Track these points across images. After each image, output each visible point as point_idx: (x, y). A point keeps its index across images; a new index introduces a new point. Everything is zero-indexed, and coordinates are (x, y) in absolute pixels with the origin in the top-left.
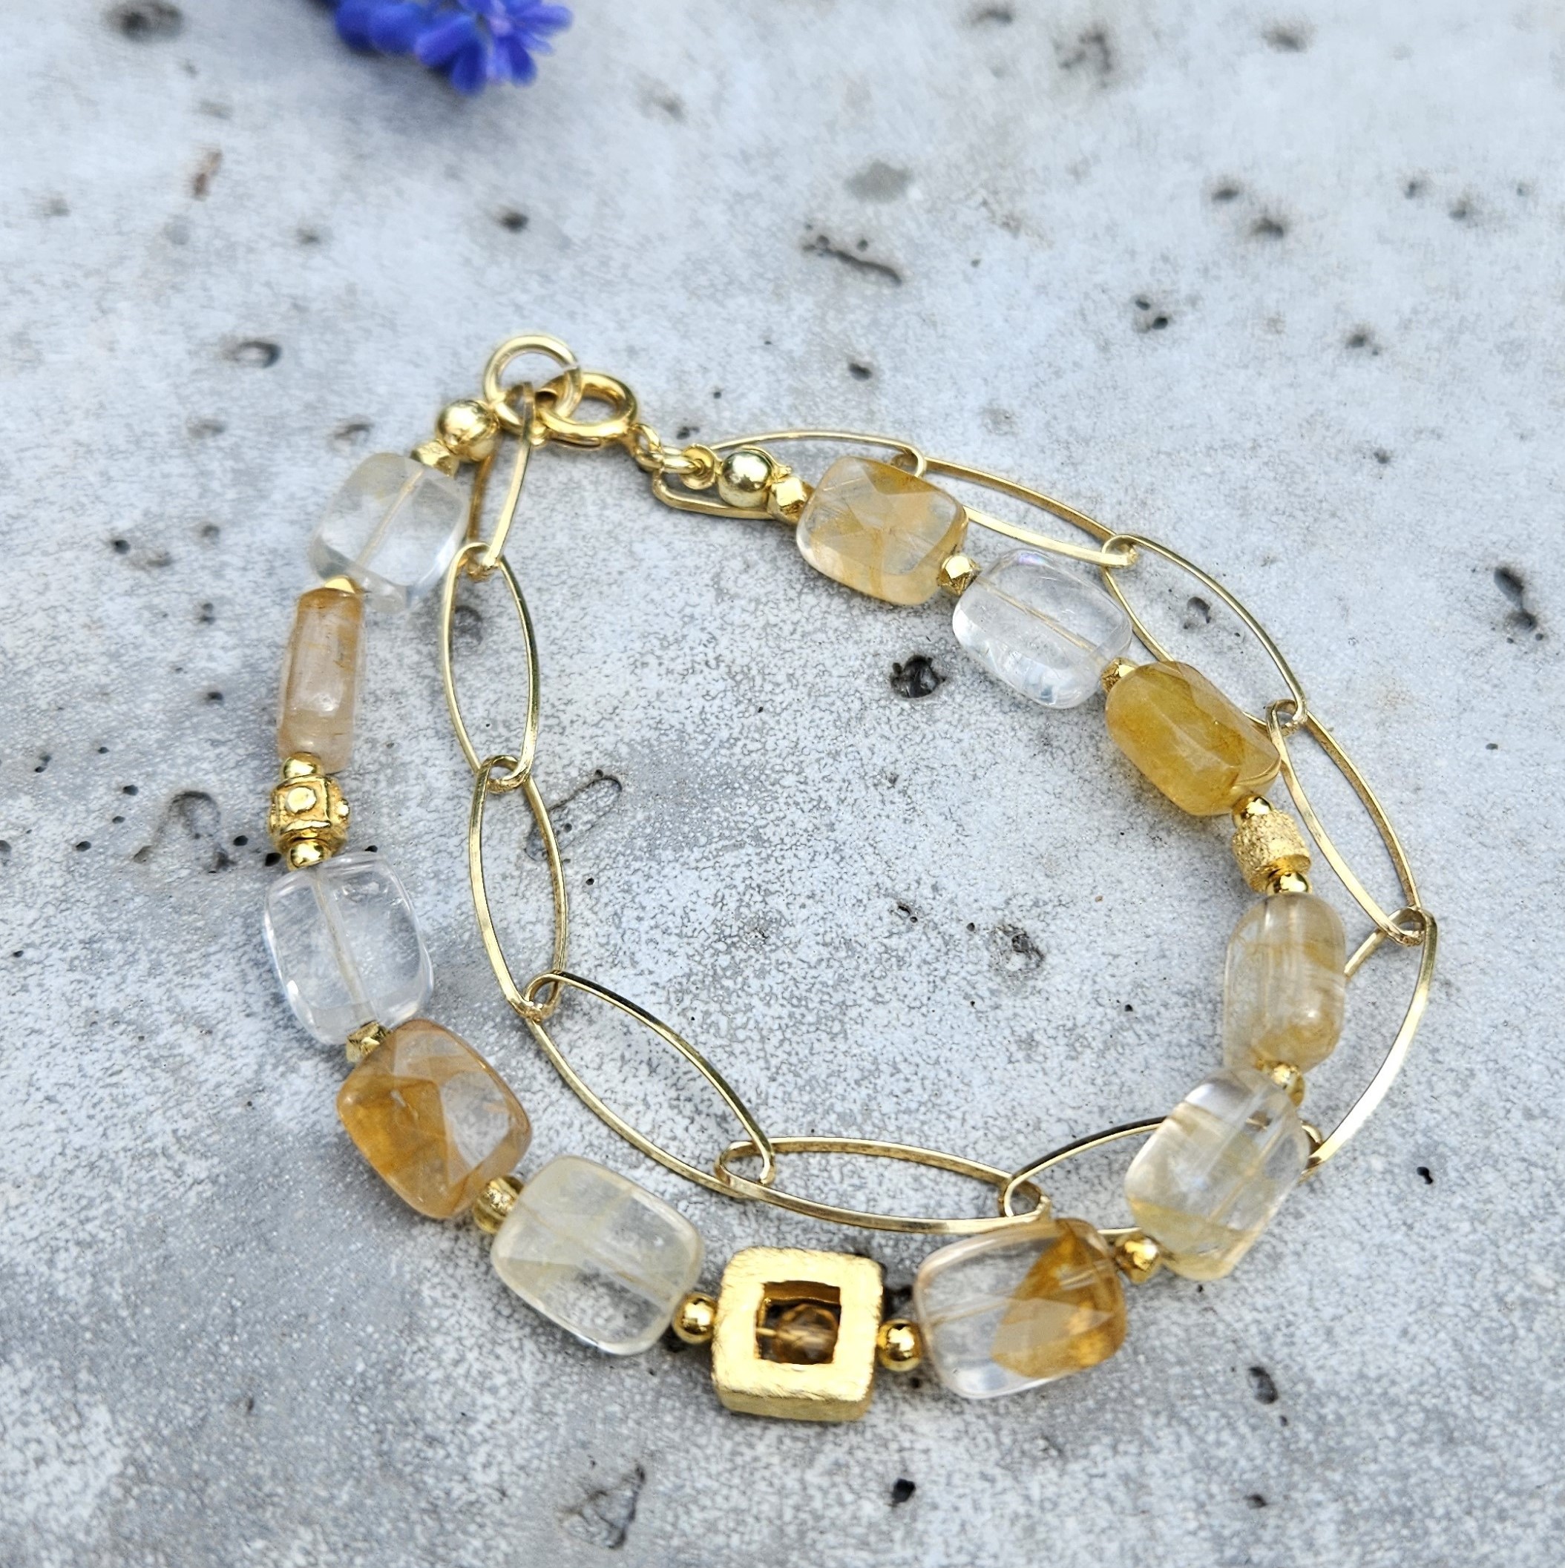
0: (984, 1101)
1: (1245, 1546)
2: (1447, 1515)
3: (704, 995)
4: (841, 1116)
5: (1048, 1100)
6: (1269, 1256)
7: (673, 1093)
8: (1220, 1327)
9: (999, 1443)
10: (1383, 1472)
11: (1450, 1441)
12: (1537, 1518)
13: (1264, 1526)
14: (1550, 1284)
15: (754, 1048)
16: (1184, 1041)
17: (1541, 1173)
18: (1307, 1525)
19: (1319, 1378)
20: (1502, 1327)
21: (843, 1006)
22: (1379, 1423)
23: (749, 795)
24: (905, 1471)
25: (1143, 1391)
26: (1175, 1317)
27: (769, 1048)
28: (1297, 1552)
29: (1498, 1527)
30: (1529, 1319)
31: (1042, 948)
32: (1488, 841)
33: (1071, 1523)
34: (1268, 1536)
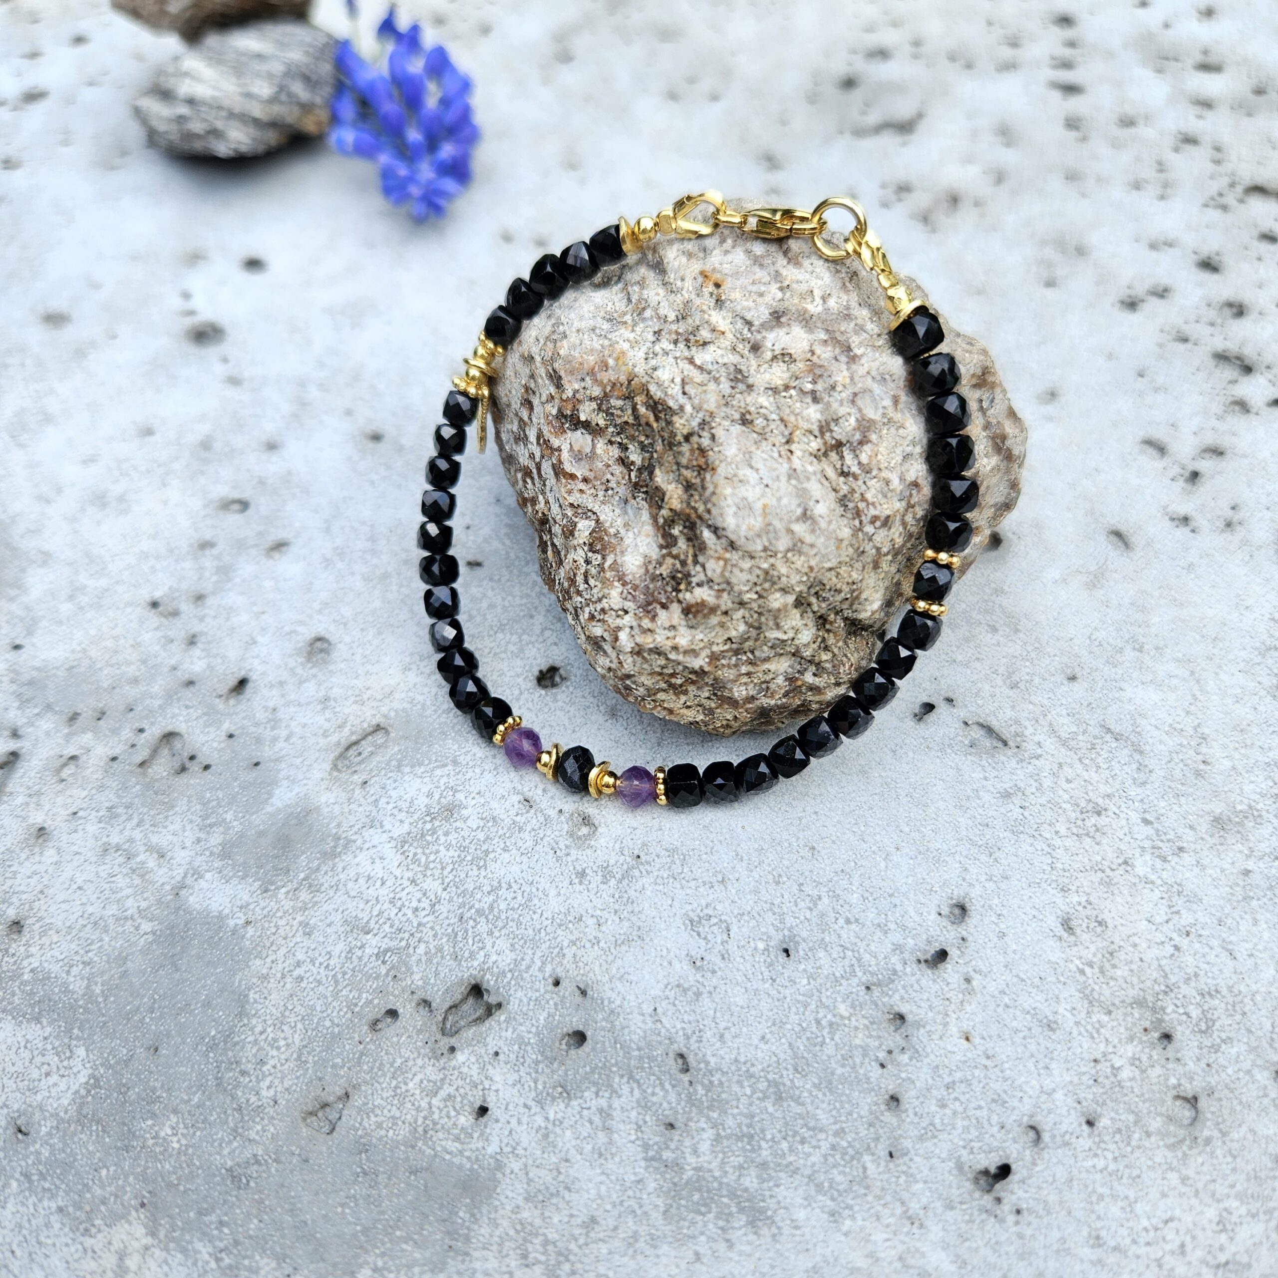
0: (554, 905)
1: (659, 1151)
2: (773, 1139)
3: (415, 844)
4: (477, 911)
5: (588, 905)
6: (694, 994)
7: (392, 895)
8: (663, 1031)
9: (536, 1088)
10: (740, 1114)
11: (779, 1098)
12: (822, 1143)
13: (672, 1140)
14: (847, 1014)
15: (437, 873)
16: (665, 876)
17: (850, 953)
18: (696, 1140)
19: (713, 1061)
20: (817, 1037)
21: (487, 852)
22: (742, 1087)
23: (453, 739)
24: (484, 1101)
25: (616, 1064)
26: (640, 1024)
27: (445, 873)
28: (687, 1155)
29: (800, 1147)
30: (832, 1034)
31: (597, 823)
32: (846, 771)
33: (568, 1133)
34: (673, 1146)
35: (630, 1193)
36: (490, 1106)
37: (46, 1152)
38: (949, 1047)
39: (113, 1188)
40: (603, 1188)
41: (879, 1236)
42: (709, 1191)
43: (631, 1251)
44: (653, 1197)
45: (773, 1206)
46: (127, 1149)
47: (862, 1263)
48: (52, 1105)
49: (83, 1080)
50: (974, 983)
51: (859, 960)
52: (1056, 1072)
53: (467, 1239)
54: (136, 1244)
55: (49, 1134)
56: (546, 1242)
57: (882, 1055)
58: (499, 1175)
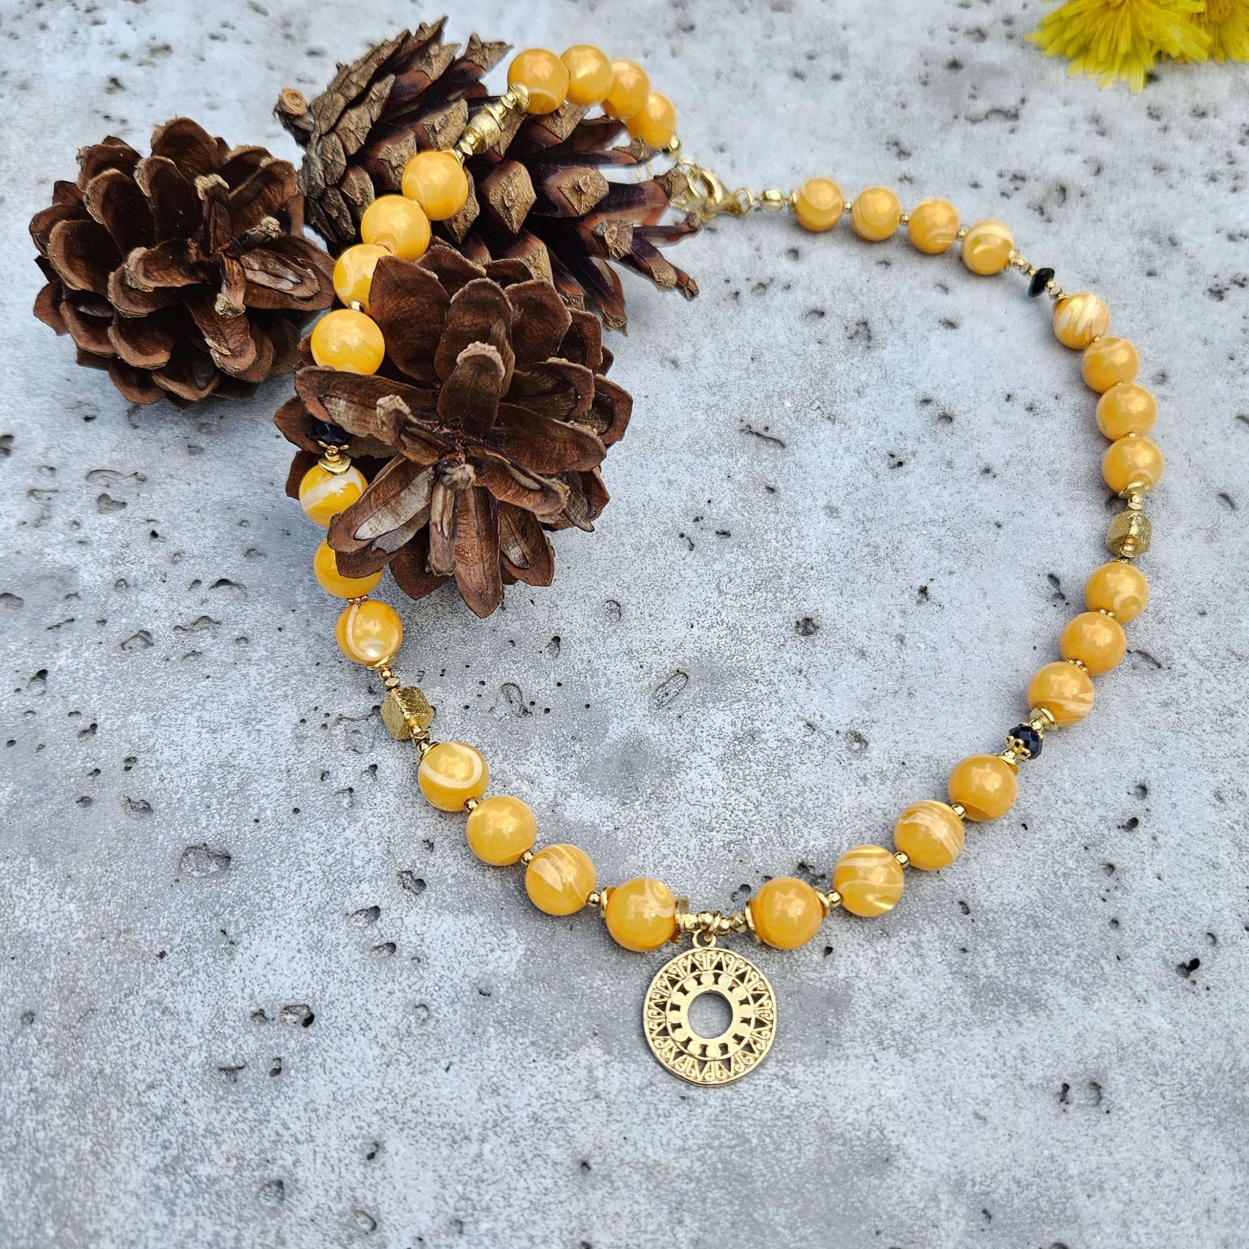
0: (848, 802)
1: (960, 968)
2: (1037, 953)
3: (731, 762)
4: (791, 809)
5: (874, 801)
8: (946, 886)
10: (1011, 939)
11: (1037, 926)
12: (1071, 954)
13: (967, 959)
14: (1074, 867)
16: (926, 776)
17: (1070, 824)
18: (983, 958)
19: (986, 904)
20: (1056, 884)
21: (788, 765)
22: (1009, 921)
24: (829, 943)
25: (918, 912)
26: (928, 884)
27: (760, 783)
28: (980, 969)
29: (1056, 957)
30: (1066, 881)
31: (867, 740)
33: (894, 960)
34: (968, 963)
35: (945, 996)
36: (833, 946)
37: (509, 1005)
38: (1148, 885)
39: (569, 1025)
40: (926, 995)
41: (1118, 1011)
42: (999, 991)
43: (953, 1034)
44: (962, 998)
45: (1045, 997)
46: (571, 997)
47: (1109, 1028)
48: (502, 971)
49: (522, 952)
50: (1159, 840)
51: (1077, 829)
52: (1222, 897)
53: (838, 1036)
54: (599, 1061)
55: (507, 992)
56: (894, 1033)
57: (1103, 893)
58: (851, 992)
